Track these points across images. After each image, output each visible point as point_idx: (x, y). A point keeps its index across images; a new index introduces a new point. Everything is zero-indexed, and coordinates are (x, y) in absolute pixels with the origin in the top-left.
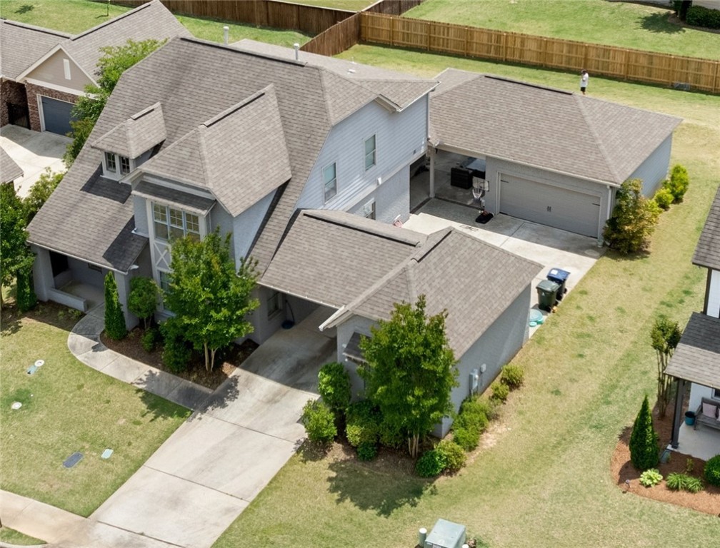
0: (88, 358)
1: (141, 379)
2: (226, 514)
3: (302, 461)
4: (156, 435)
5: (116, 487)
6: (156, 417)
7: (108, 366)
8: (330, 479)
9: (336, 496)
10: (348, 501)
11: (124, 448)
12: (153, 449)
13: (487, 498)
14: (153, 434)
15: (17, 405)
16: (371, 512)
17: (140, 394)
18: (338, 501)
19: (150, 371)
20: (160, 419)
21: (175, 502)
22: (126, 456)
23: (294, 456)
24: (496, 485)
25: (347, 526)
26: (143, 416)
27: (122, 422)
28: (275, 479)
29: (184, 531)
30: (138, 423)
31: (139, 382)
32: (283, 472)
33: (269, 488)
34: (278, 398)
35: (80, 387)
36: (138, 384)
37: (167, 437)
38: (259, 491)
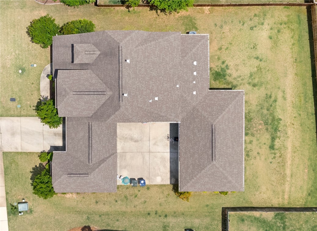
0: (43, 77)
1: (44, 96)
2: (15, 148)
3: (39, 155)
4: (30, 114)
5: (11, 116)
6: (35, 110)
7: (43, 85)
8: (36, 166)
9: (32, 170)
10: (32, 174)
11: (22, 109)
12: (26, 116)
13: (49, 204)
14: (30, 113)
15: (20, 71)
16: (31, 181)
17: (39, 100)
18: (31, 172)
19: (48, 96)
20: (35, 111)
21: (13, 134)
22: (20, 111)
23: (39, 153)
24: (54, 204)
25: (24, 179)
26: (33, 106)
27: (29, 103)
28: (30, 153)
29: (6, 142)
30: (30, 107)
31: (43, 96)
32: (33, 153)
33: (27, 154)
34: (57, 135)
35: (33, 84)
36: (42, 97)
37: (31, 117)
38: (25, 151)
